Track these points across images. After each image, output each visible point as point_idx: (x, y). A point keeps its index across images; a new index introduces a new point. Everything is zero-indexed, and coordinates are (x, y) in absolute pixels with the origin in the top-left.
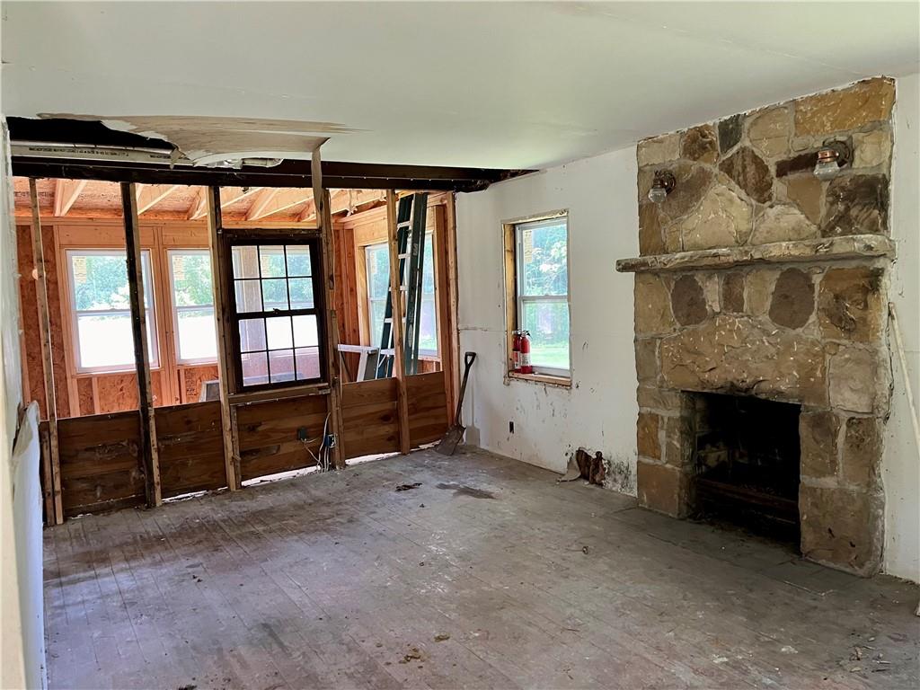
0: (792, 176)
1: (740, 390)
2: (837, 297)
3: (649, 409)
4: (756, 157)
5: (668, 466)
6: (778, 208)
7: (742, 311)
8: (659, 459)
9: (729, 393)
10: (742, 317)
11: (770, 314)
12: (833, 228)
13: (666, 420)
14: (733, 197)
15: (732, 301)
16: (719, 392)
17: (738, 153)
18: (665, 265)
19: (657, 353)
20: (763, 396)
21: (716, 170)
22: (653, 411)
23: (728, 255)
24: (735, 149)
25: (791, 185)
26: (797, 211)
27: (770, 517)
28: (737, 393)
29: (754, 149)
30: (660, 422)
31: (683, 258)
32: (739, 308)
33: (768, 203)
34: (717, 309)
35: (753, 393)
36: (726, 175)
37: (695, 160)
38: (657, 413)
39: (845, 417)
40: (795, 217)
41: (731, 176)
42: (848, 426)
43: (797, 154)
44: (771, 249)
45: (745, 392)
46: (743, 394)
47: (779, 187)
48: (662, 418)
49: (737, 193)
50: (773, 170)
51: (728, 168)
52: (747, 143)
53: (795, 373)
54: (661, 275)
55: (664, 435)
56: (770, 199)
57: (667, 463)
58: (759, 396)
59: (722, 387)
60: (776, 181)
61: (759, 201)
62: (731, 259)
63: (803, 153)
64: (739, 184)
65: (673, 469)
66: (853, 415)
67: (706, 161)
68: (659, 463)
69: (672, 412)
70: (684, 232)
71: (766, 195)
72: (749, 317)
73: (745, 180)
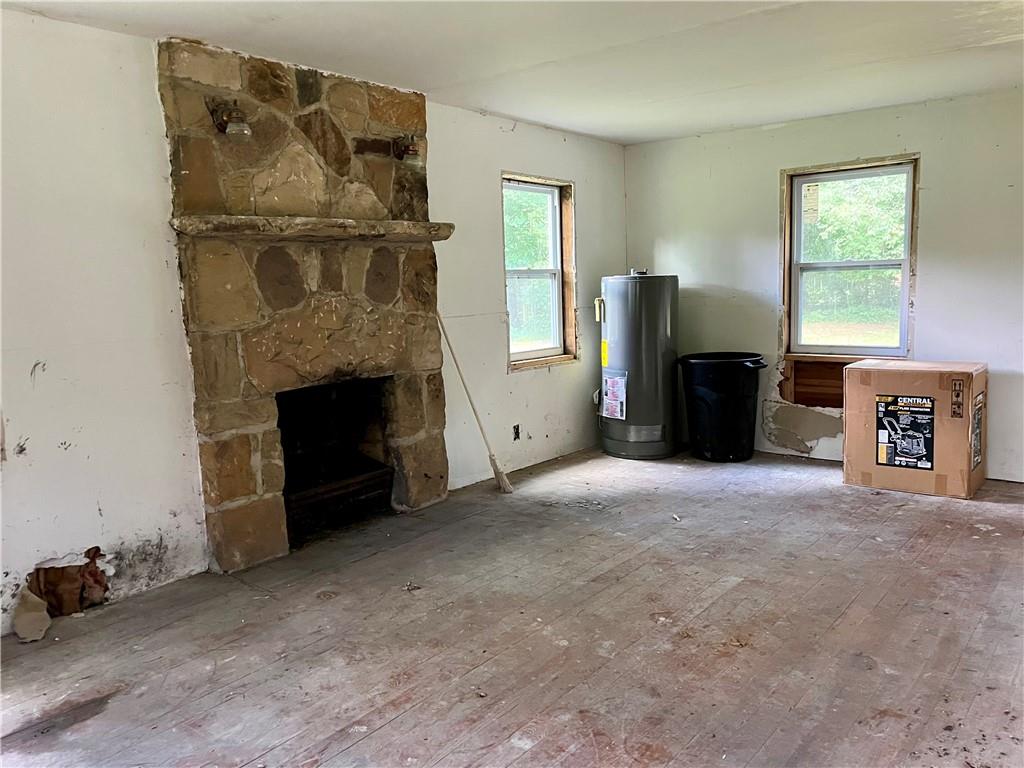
0: (370, 157)
1: (346, 374)
2: (417, 275)
3: (234, 431)
4: (333, 124)
5: (268, 496)
6: (356, 186)
7: (341, 290)
8: (255, 493)
9: (333, 381)
10: (340, 295)
11: (365, 292)
12: (402, 214)
13: (260, 438)
14: (310, 160)
15: (331, 280)
16: (322, 382)
17: (316, 113)
18: (281, 230)
19: (240, 351)
20: (365, 375)
21: (291, 125)
22: (241, 431)
23: (355, 228)
24: (313, 108)
25: (366, 164)
26: (371, 192)
27: (363, 497)
28: (342, 379)
29: (332, 117)
30: (253, 444)
31: (306, 224)
32: (337, 287)
33: (346, 178)
34: (314, 289)
35: (357, 374)
36: (302, 134)
37: (264, 100)
38: (245, 432)
39: (425, 375)
40: (369, 198)
41: (310, 138)
42: (428, 383)
43: (373, 137)
44: (394, 226)
45: (351, 375)
46: (348, 378)
47: (356, 164)
48: (255, 436)
49: (314, 158)
50: (351, 145)
51: (305, 125)
52: (326, 107)
53: (392, 346)
54: (239, 243)
55: (260, 457)
56: (348, 174)
57: (264, 493)
58: (362, 377)
59: (325, 377)
60: (353, 157)
61: (337, 173)
62: (357, 232)
63: (378, 138)
64: (317, 148)
65: (275, 496)
66: (430, 372)
67: (280, 109)
68: (255, 498)
69: (266, 425)
70: (257, 190)
71: (345, 170)
72: (346, 295)
73: (324, 146)
